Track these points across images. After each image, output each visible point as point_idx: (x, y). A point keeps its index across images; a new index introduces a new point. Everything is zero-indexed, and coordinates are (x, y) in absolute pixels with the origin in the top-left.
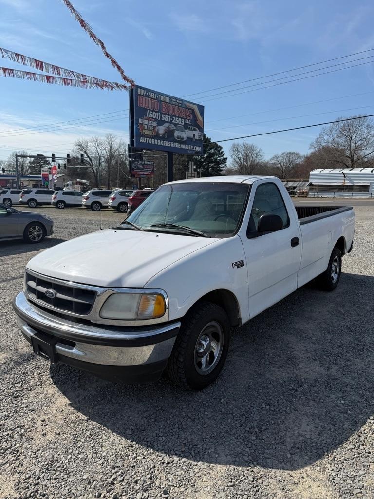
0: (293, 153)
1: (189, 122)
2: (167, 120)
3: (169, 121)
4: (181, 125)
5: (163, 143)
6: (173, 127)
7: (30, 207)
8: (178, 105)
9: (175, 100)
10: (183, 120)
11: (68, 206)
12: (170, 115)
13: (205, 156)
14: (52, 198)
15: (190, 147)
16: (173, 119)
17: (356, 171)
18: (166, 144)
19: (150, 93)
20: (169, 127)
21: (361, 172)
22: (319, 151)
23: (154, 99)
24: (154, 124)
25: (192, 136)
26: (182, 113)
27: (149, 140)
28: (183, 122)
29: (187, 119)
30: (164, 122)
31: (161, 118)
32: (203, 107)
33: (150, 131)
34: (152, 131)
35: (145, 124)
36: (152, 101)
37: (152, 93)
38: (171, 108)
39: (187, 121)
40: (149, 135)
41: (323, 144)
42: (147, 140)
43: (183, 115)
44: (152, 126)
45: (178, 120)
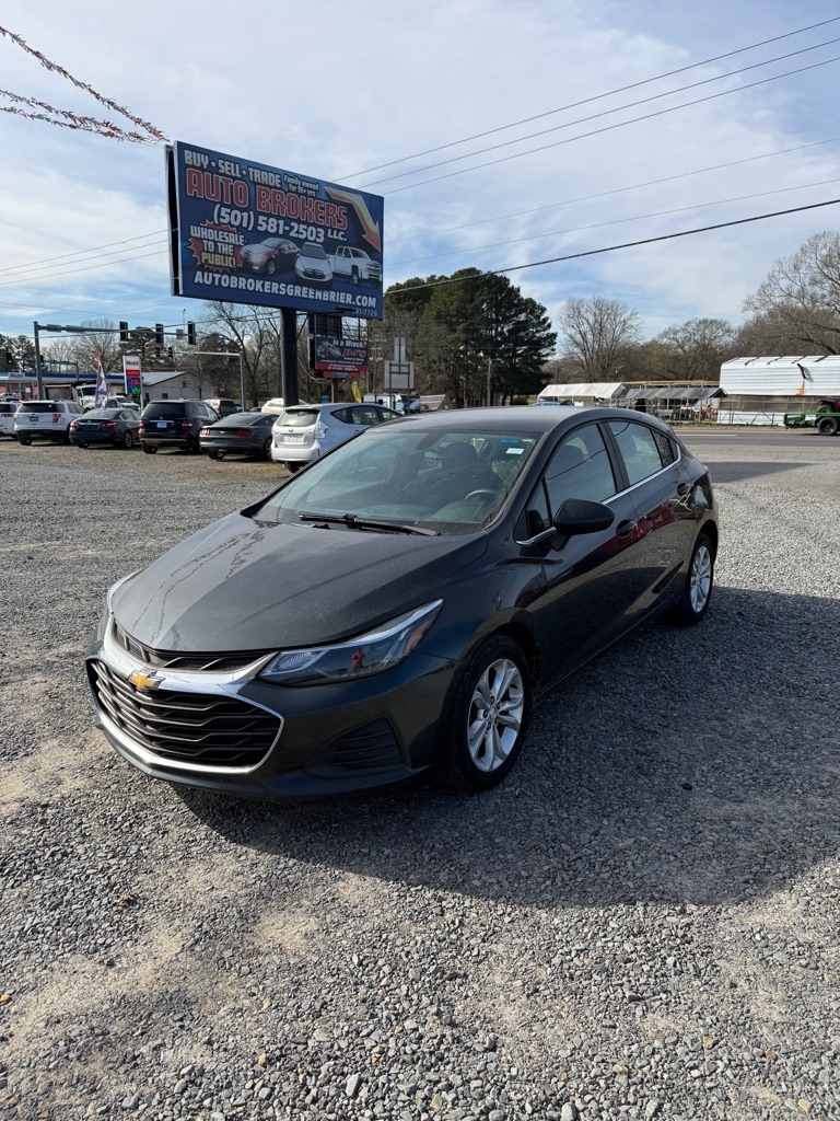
0: (711, 322)
1: (339, 237)
2: (274, 231)
3: (281, 232)
4: (315, 241)
5: (263, 286)
6: (290, 247)
8: (305, 194)
9: (297, 182)
10: (319, 230)
12: (282, 218)
13: (505, 330)
15: (345, 298)
16: (292, 228)
17: (834, 361)
18: (274, 288)
19: (221, 162)
20: (278, 248)
23: (235, 178)
24: (232, 238)
25: (349, 271)
26: (317, 212)
27: (220, 279)
28: (321, 235)
29: (333, 230)
30: (267, 234)
31: (256, 224)
32: (380, 200)
33: (225, 255)
34: (229, 256)
35: (208, 240)
36: (228, 182)
37: (227, 163)
38: (286, 199)
39: (332, 234)
40: (221, 266)
41: (778, 300)
42: (214, 278)
43: (322, 217)
44: (228, 244)
45: (307, 230)
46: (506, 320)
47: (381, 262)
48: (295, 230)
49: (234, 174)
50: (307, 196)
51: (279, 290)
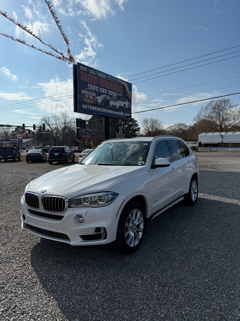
1: (121, 95)
2: (104, 92)
3: (106, 93)
4: (114, 96)
5: (101, 110)
6: (108, 98)
9: (110, 78)
10: (116, 93)
12: (106, 89)
13: (126, 126)
15: (122, 114)
16: (109, 92)
17: (230, 133)
18: (104, 110)
19: (90, 70)
20: (105, 98)
21: (233, 135)
23: (94, 75)
24: (93, 94)
26: (115, 87)
27: (89, 107)
28: (116, 94)
29: (119, 93)
30: (102, 93)
31: (99, 90)
32: (131, 84)
33: (91, 99)
34: (92, 100)
35: (86, 94)
36: (92, 76)
37: (92, 70)
38: (107, 83)
39: (119, 94)
40: (90, 103)
41: (202, 118)
42: (88, 107)
43: (117, 89)
44: (92, 96)
45: (112, 93)
47: (131, 103)
48: (110, 92)
49: (93, 74)
50: (113, 82)
51: (105, 111)
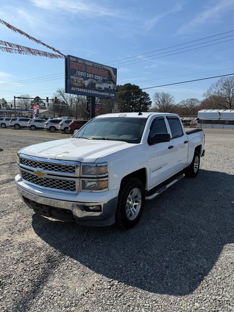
0: (194, 99)
1: (106, 79)
3: (92, 77)
4: (100, 80)
5: (88, 91)
6: (94, 81)
7: (16, 129)
8: (98, 68)
9: (97, 65)
10: (101, 77)
11: (37, 129)
12: (93, 74)
13: (138, 100)
14: (27, 124)
15: (107, 94)
16: (95, 76)
17: (228, 111)
19: (78, 60)
20: (92, 81)
21: (231, 112)
22: (210, 98)
23: (82, 64)
24: (81, 79)
26: (101, 72)
28: (102, 78)
30: (89, 78)
31: (86, 75)
32: (116, 69)
34: (80, 83)
35: (75, 79)
36: (80, 65)
37: (80, 60)
38: (94, 69)
39: (104, 78)
40: (77, 86)
41: (212, 94)
42: (76, 89)
43: (102, 74)
45: (98, 77)
46: (138, 97)
47: (116, 85)
51: (91, 92)
